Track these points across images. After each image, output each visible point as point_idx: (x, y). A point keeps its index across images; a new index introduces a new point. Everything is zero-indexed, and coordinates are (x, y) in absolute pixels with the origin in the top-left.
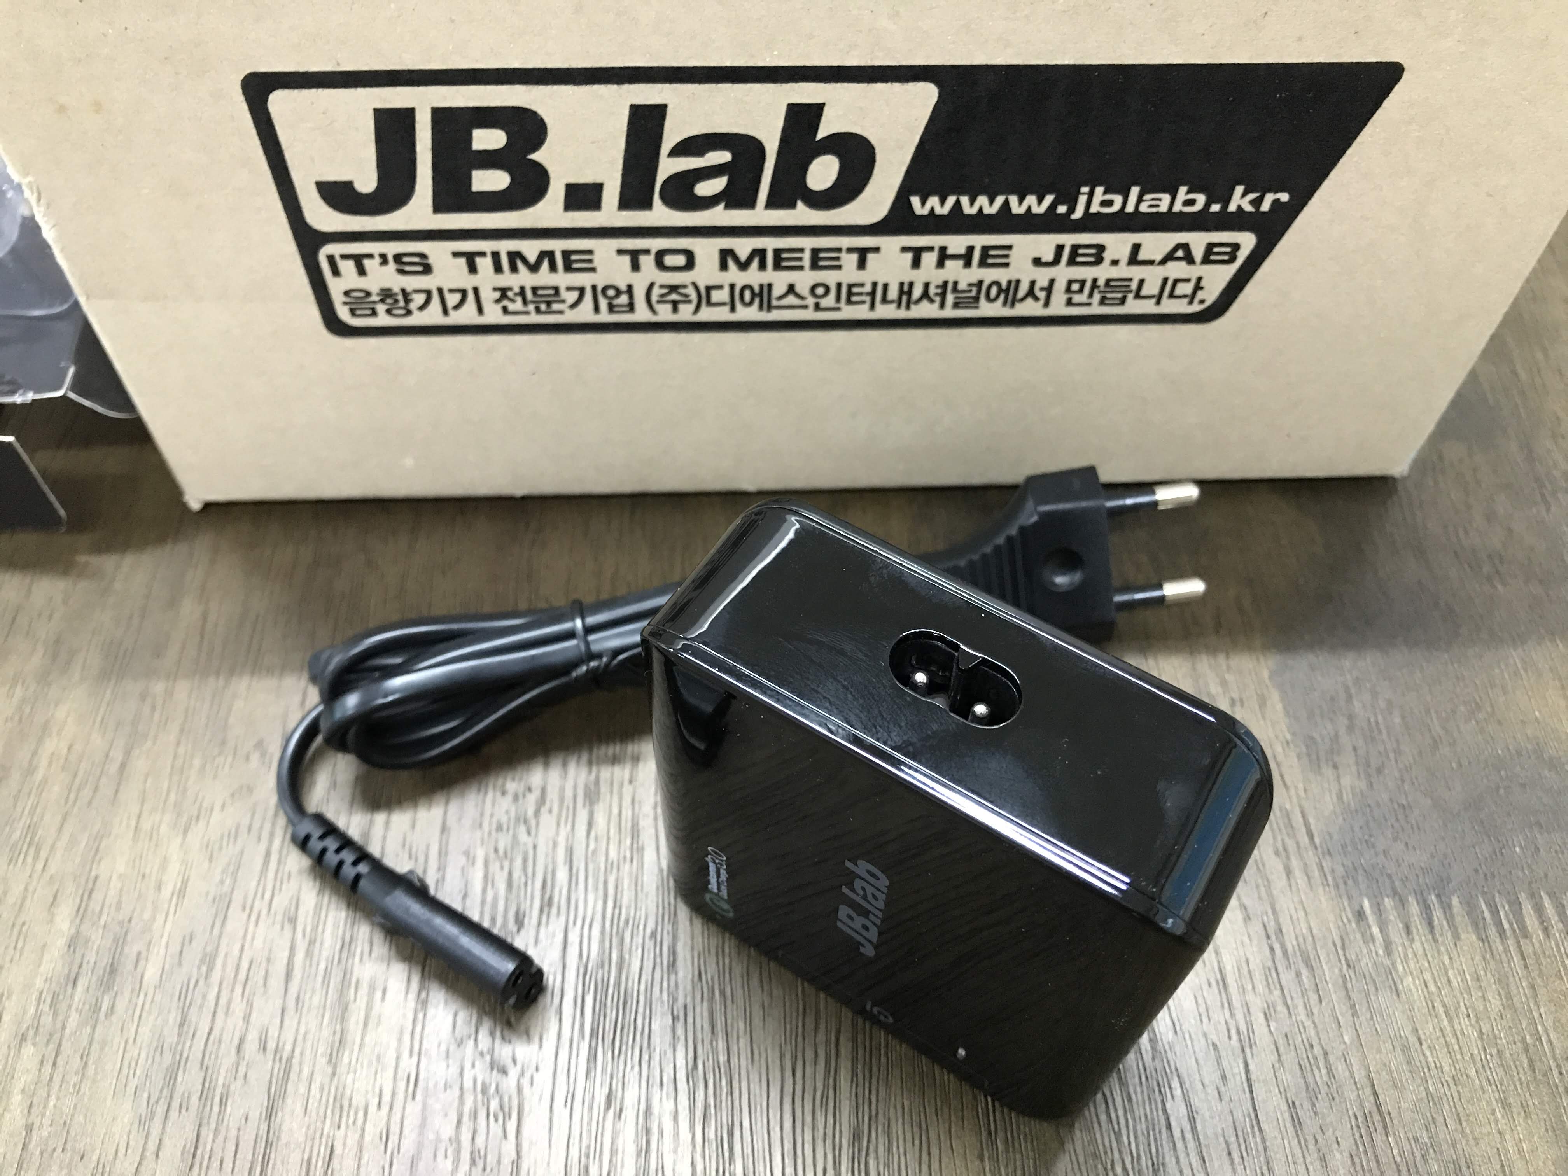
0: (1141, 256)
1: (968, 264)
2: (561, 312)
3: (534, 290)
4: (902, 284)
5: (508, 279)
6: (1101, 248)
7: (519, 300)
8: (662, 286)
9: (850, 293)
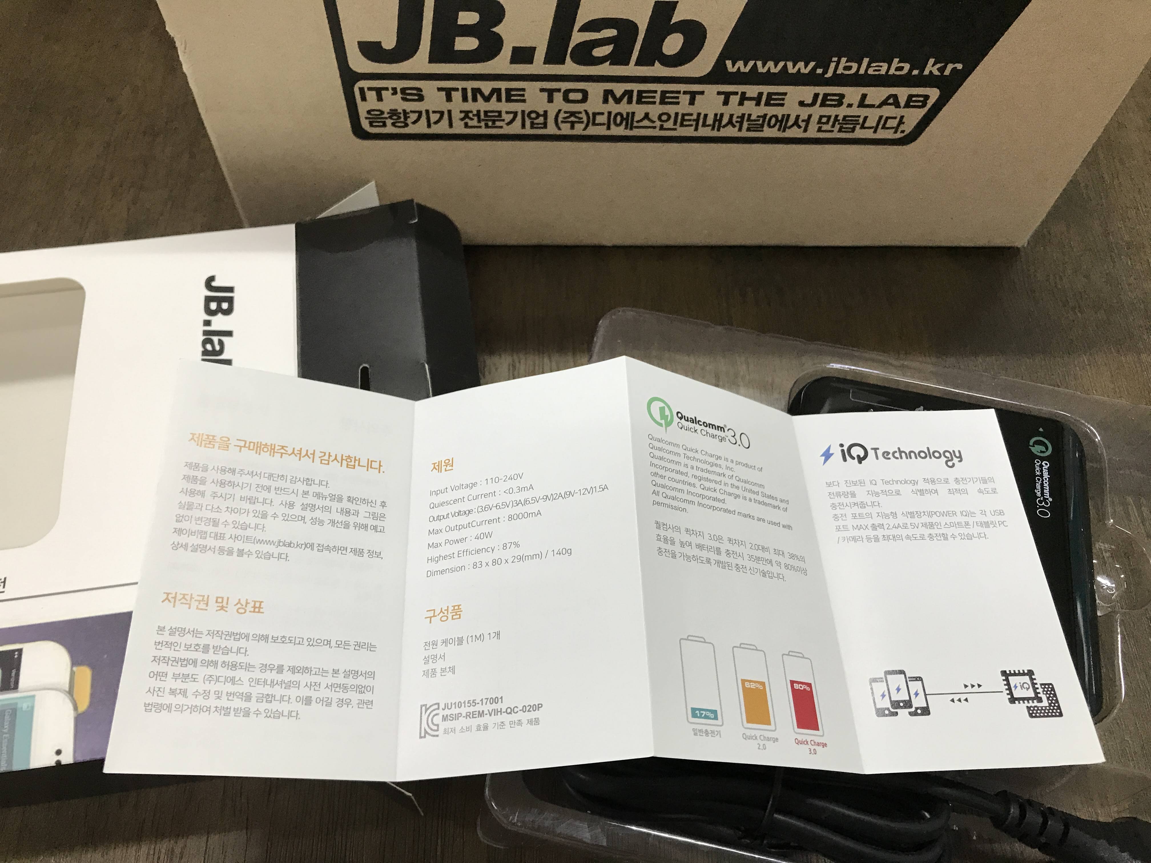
0: (867, 102)
1: (758, 104)
2: (501, 127)
3: (486, 112)
4: (716, 115)
5: (470, 106)
6: (842, 96)
7: (476, 118)
8: (566, 112)
9: (682, 120)
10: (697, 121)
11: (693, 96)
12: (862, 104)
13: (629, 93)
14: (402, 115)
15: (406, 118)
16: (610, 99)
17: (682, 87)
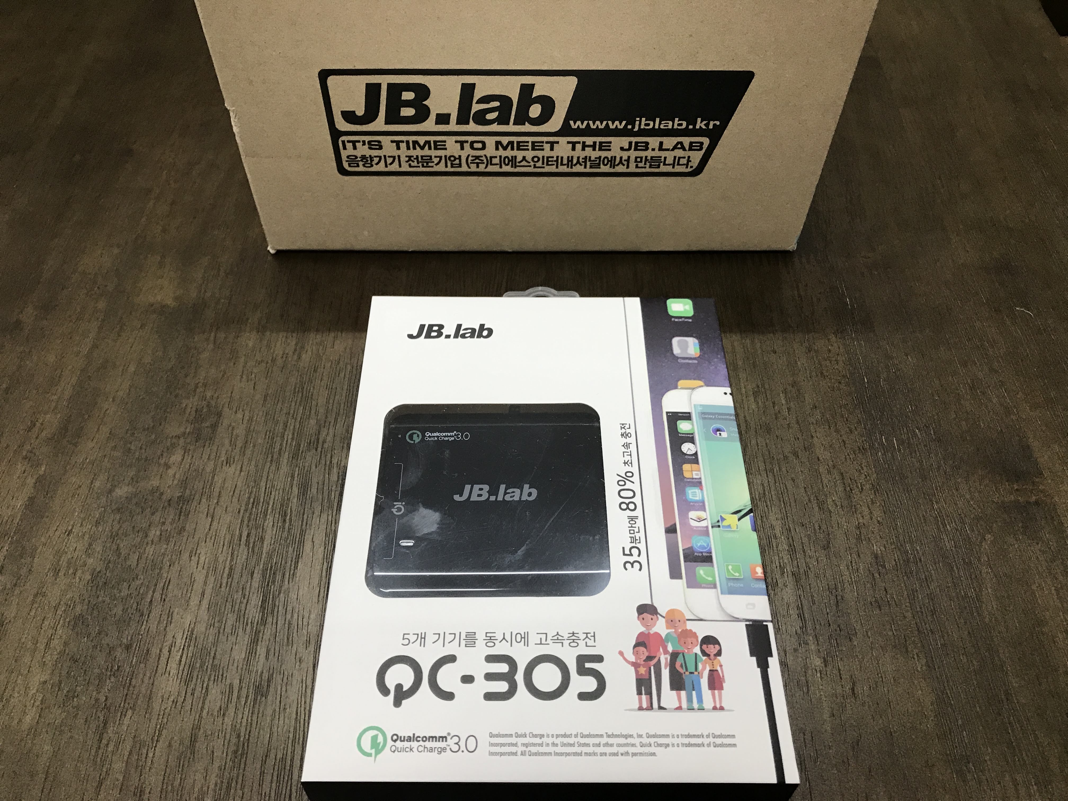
0: (664, 147)
1: (594, 150)
2: (432, 167)
3: (422, 157)
4: (568, 157)
5: (412, 153)
7: (416, 161)
8: (472, 156)
9: (548, 161)
10: (557, 161)
11: (552, 144)
12: (661, 149)
13: (511, 143)
14: (369, 159)
15: (372, 161)
16: (500, 147)
17: (545, 139)
